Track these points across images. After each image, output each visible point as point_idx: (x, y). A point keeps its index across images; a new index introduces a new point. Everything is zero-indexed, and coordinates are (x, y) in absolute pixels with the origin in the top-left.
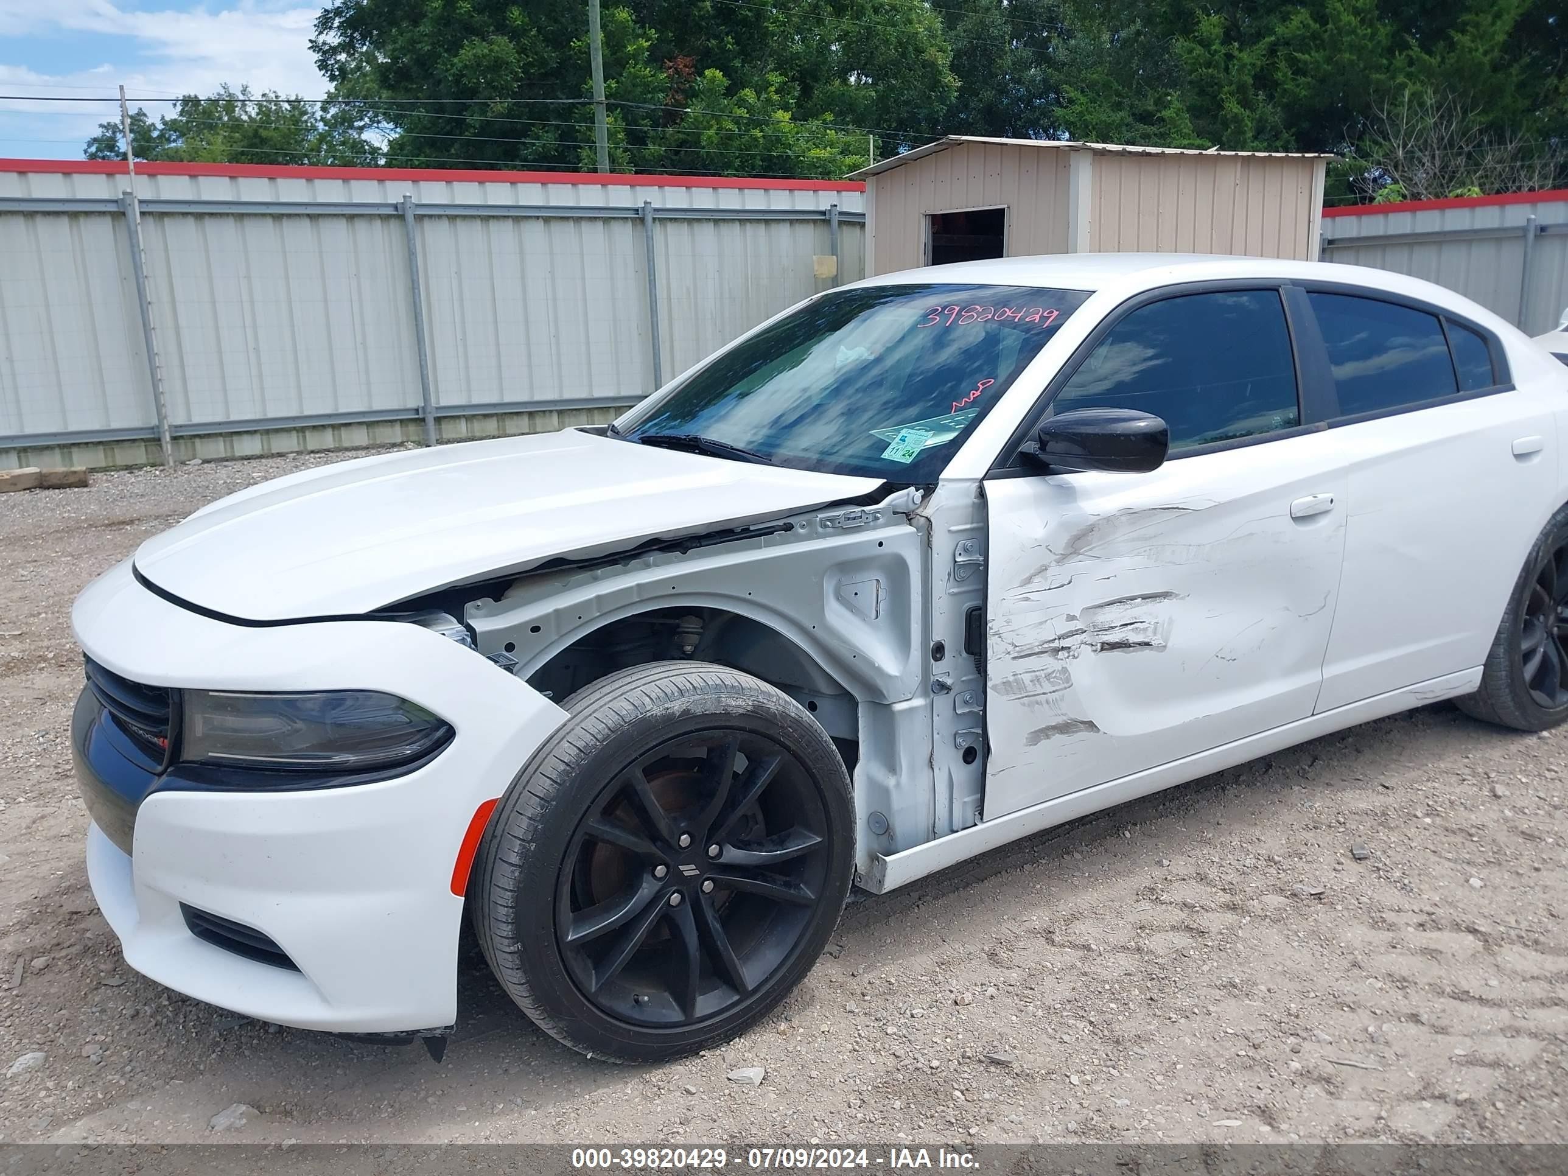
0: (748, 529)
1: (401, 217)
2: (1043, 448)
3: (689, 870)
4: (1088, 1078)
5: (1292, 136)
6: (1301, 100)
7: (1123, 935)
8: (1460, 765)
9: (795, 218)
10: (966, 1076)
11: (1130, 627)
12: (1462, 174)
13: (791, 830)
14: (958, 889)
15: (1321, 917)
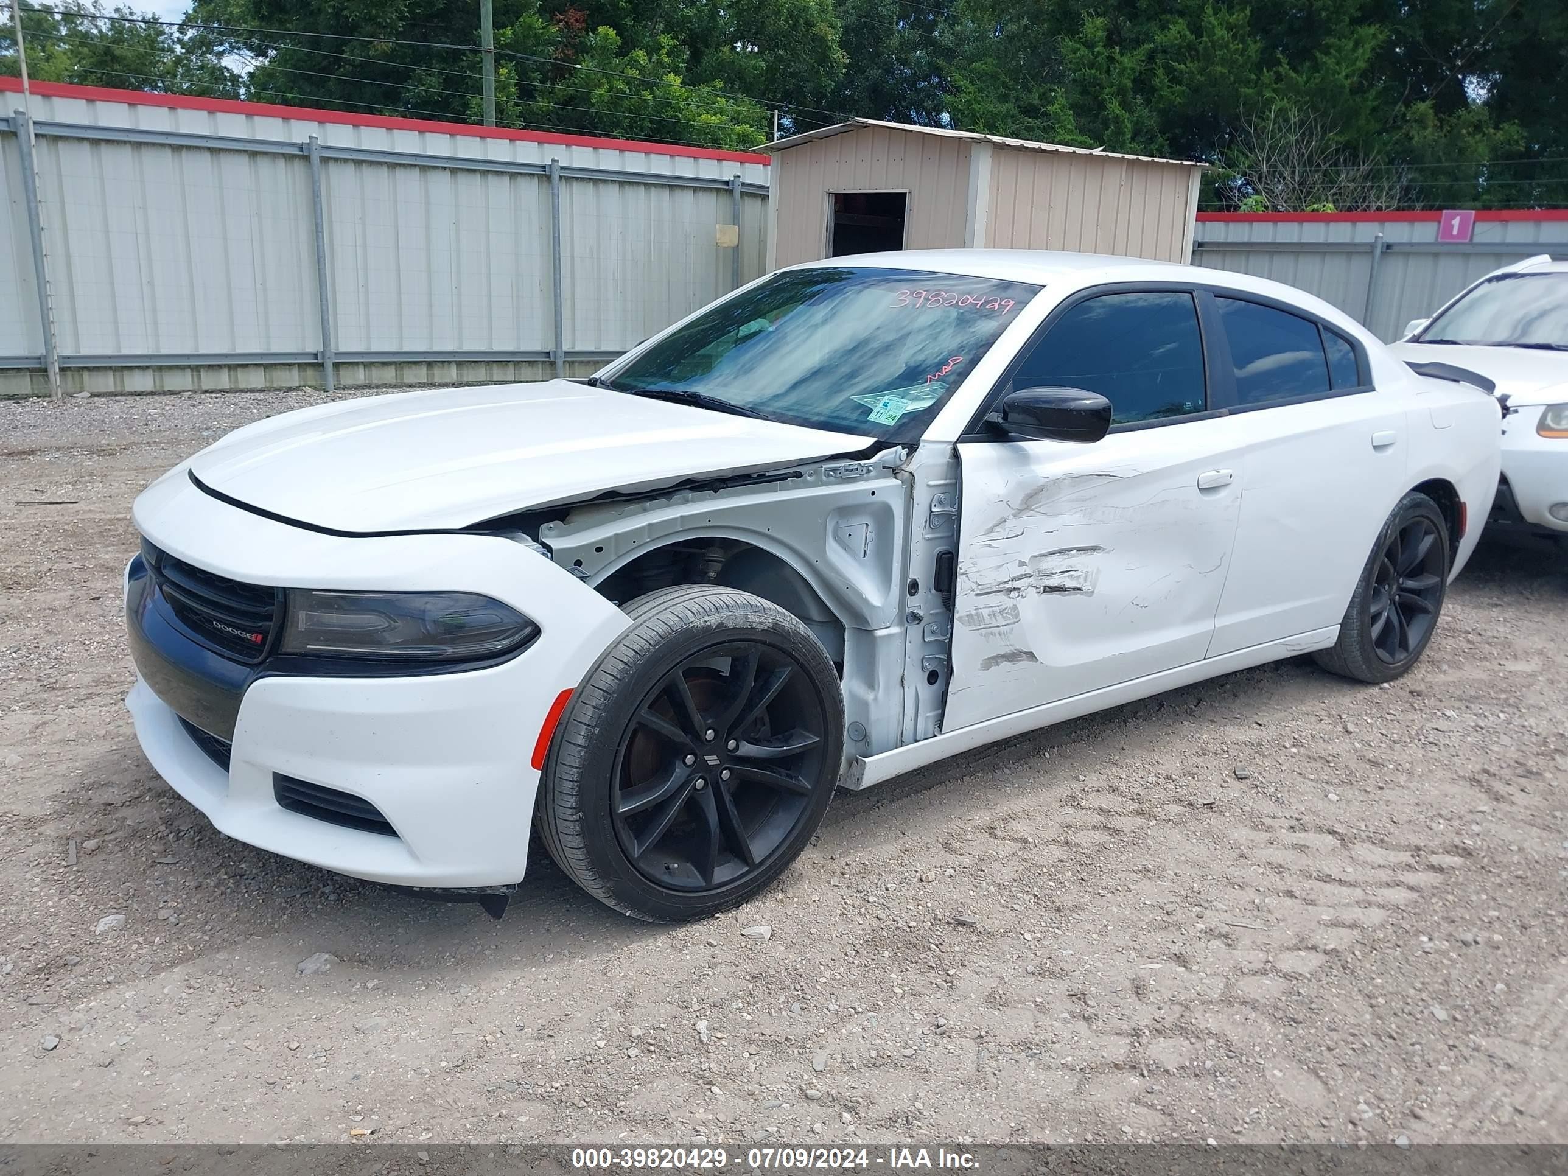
0: (764, 475)
1: (307, 158)
2: (1005, 418)
3: (712, 760)
4: (1039, 935)
5: (1166, 140)
6: (1175, 107)
7: (1052, 833)
8: (1318, 708)
9: (699, 186)
10: (939, 933)
11: (1067, 574)
12: (1318, 190)
13: (793, 731)
14: (910, 795)
15: (1213, 822)
